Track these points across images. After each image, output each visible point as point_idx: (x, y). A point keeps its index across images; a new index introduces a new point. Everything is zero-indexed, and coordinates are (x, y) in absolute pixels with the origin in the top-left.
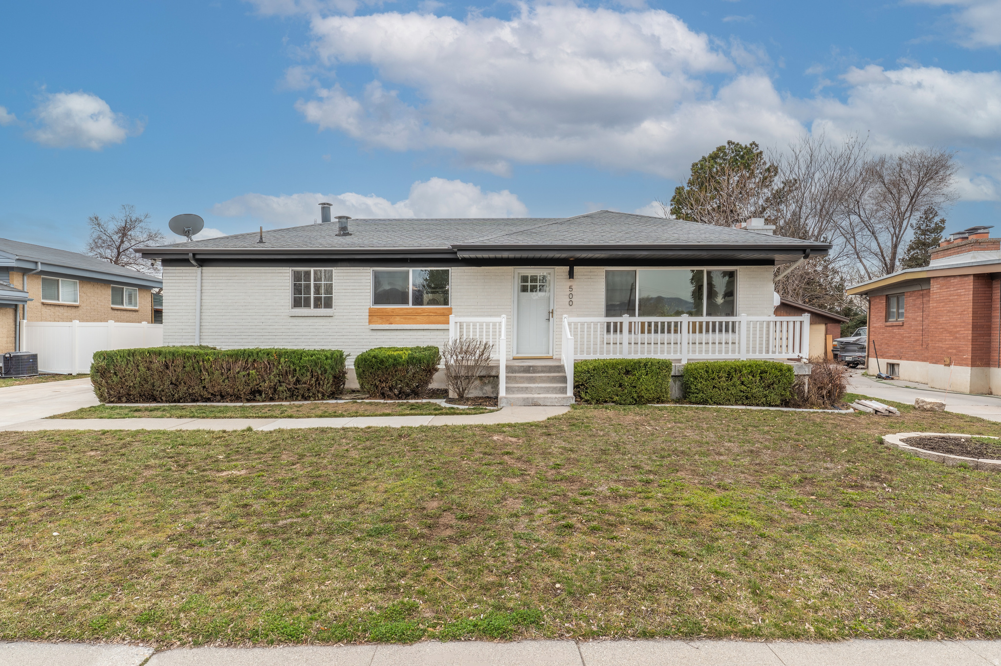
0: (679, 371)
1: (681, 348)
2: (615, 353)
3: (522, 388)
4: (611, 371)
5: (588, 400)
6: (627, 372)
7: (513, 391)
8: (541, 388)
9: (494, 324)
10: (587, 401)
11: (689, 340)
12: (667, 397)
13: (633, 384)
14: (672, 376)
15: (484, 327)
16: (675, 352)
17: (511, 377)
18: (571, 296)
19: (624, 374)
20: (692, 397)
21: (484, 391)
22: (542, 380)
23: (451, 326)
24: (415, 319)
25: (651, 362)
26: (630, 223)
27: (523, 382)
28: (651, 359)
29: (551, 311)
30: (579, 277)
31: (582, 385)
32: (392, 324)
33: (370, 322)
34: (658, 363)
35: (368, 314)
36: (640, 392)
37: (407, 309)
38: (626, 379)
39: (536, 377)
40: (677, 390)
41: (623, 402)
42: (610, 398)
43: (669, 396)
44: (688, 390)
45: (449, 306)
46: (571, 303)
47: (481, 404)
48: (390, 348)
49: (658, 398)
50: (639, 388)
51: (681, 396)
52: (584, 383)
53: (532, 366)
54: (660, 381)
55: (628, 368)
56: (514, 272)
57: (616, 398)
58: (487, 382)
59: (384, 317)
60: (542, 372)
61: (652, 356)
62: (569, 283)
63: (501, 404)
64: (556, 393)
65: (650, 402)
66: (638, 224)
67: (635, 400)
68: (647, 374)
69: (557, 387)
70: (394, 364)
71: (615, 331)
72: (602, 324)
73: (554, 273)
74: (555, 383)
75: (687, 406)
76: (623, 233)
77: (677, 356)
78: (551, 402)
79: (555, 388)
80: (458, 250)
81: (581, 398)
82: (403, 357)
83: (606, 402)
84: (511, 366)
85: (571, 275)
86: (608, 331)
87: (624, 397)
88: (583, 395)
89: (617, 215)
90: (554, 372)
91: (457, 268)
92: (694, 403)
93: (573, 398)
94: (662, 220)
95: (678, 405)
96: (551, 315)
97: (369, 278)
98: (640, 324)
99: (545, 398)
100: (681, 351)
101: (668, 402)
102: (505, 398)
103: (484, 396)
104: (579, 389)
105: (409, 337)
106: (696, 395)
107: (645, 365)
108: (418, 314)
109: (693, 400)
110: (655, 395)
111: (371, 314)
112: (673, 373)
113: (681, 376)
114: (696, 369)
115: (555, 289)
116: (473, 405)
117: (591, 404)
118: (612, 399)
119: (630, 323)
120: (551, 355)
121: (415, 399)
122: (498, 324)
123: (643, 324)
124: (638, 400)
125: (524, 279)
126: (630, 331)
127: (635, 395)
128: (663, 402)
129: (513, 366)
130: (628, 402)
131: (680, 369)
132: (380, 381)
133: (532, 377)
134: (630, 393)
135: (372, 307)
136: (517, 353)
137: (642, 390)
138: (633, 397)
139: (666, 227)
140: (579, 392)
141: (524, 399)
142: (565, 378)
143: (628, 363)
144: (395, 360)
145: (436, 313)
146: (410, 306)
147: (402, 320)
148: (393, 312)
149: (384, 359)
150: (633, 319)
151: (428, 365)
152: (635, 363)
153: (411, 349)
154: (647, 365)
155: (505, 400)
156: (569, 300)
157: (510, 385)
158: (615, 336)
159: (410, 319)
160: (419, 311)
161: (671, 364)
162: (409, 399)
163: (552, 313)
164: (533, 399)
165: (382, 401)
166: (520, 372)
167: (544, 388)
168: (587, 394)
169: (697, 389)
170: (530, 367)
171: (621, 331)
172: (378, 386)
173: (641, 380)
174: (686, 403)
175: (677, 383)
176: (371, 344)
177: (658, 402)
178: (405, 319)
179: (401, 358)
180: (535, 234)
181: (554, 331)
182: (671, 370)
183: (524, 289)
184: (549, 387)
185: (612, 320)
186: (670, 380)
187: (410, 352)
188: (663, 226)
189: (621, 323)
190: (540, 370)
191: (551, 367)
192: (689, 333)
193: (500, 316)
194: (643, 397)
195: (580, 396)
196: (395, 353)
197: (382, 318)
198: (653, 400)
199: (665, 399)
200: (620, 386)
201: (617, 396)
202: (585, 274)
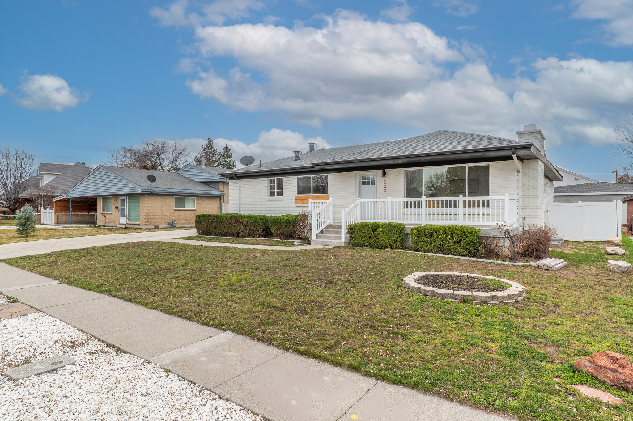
3: (327, 236)
4: (363, 229)
13: (377, 237)
18: (385, 186)
19: (372, 231)
29: (375, 195)
30: (389, 175)
32: (304, 203)
33: (296, 203)
35: (295, 199)
36: (381, 241)
37: (310, 196)
38: (372, 234)
42: (365, 244)
45: (328, 194)
46: (385, 191)
49: (391, 246)
55: (373, 228)
56: (357, 175)
62: (384, 179)
67: (379, 246)
68: (384, 232)
73: (377, 173)
81: (350, 243)
83: (363, 246)
85: (384, 174)
87: (372, 244)
91: (331, 174)
101: (398, 249)
115: (377, 183)
125: (363, 178)
127: (378, 243)
135: (297, 195)
143: (373, 225)
145: (322, 197)
146: (312, 194)
148: (305, 197)
156: (384, 189)
157: (322, 235)
160: (315, 197)
164: (325, 242)
177: (392, 249)
183: (364, 183)
194: (382, 244)
197: (301, 201)
200: (370, 237)
201: (368, 243)
202: (393, 173)
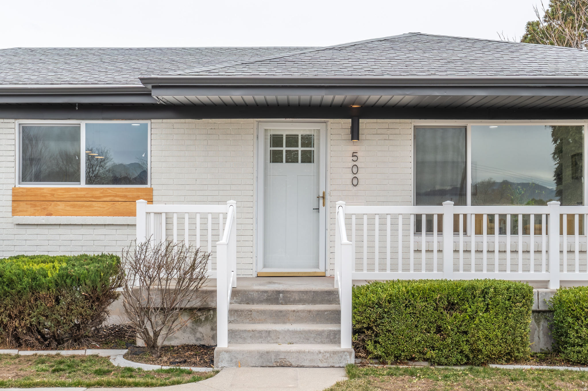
0: (545, 302)
1: (548, 259)
2: (430, 269)
3: (260, 332)
4: (420, 304)
5: (380, 357)
6: (451, 306)
7: (245, 339)
8: (295, 332)
9: (215, 217)
10: (377, 357)
11: (561, 245)
12: (524, 352)
13: (463, 328)
14: (534, 312)
15: (198, 221)
16: (538, 268)
17: (242, 311)
18: (355, 169)
19: (446, 309)
20: (571, 352)
21: (198, 335)
22: (299, 317)
23: (140, 219)
24: (90, 206)
25: (495, 288)
26: (456, 49)
27: (260, 322)
28: (494, 281)
29: (321, 195)
30: (368, 137)
31: (368, 328)
32: (51, 215)
33: (14, 212)
34: (508, 289)
35: (10, 198)
36: (475, 342)
37: (76, 189)
38: (450, 319)
39: (287, 312)
40: (541, 336)
41: (443, 360)
42: (420, 352)
43: (528, 349)
44: (563, 339)
45: (148, 186)
46: (355, 182)
47: (185, 362)
48: (32, 258)
49: (509, 354)
50: (473, 336)
51: (550, 348)
52: (372, 324)
53: (283, 292)
54: (512, 322)
55: (451, 299)
56: (258, 129)
57: (430, 353)
58: (203, 318)
59: (38, 203)
60: (301, 301)
61: (497, 275)
62: (352, 147)
63: (219, 363)
64: (322, 343)
65: (493, 361)
66: (469, 50)
67: (467, 356)
68: (487, 310)
69: (323, 331)
70: (31, 288)
71: (430, 229)
72: (406, 217)
73: (327, 130)
74: (321, 322)
75: (562, 368)
76: (442, 61)
77: (542, 276)
78: (311, 360)
79: (320, 333)
80: (154, 87)
81: (368, 353)
82: (50, 275)
83: (412, 359)
84: (245, 291)
85: (355, 134)
86: (418, 229)
87: (446, 352)
88: (370, 347)
89: (434, 38)
90: (322, 302)
91: (160, 121)
92: (574, 364)
93: (350, 353)
94: (509, 45)
95: (544, 367)
96: (321, 201)
97: (12, 136)
98: (473, 217)
99: (299, 352)
100: (548, 265)
101: (526, 361)
102: (227, 352)
103: (198, 343)
104: (362, 336)
105: (80, 237)
106: (578, 348)
107: (484, 293)
108: (96, 199)
109: (574, 357)
110: (503, 348)
111: (16, 198)
112: (534, 307)
113: (550, 311)
114: (577, 302)
115: (329, 157)
116: (171, 363)
117: (384, 363)
118: (425, 354)
119: (456, 217)
120: (321, 270)
121: (75, 349)
122: (221, 216)
123: (479, 217)
124: (471, 356)
125: (276, 140)
126: (456, 230)
127: (466, 348)
128: (517, 361)
129: (249, 291)
130: (454, 360)
131: (547, 299)
132: (10, 316)
133: (281, 312)
134: (457, 344)
135: (18, 186)
136: (265, 266)
137: (479, 339)
138: (462, 352)
139: (518, 54)
140: (363, 340)
141: (262, 355)
142: (338, 313)
143: (453, 289)
144: (34, 279)
145: (125, 196)
146: (83, 184)
147: (68, 208)
148: (53, 195)
149: (14, 278)
150: (461, 210)
151: (94, 289)
152: (465, 290)
153: (68, 260)
154: (486, 293)
155: (226, 356)
156: (352, 176)
157: (236, 327)
158: (430, 238)
159: (82, 206)
160: (97, 193)
161: (530, 291)
162: (64, 349)
163: (323, 198)
164: (278, 353)
165: (14, 352)
166: (260, 302)
167: (301, 332)
168: (378, 346)
169: (580, 337)
170: (278, 292)
171: (440, 230)
172: (6, 325)
173: (477, 321)
174: (561, 362)
175: (542, 323)
176: (17, 248)
177: (508, 361)
178: (74, 206)
179: (45, 276)
180: (292, 63)
181: (326, 230)
182: (531, 302)
183: (276, 158)
184: (310, 332)
185: (425, 210)
186: (530, 320)
187: (64, 265)
188: (512, 52)
189: (440, 217)
190: (297, 298)
191: (316, 293)
192: (561, 233)
193: (224, 202)
194: (480, 351)
195: (365, 348)
196: (36, 267)
197: (35, 206)
198: (499, 358)
199: (521, 355)
200: (439, 330)
201: (433, 348)
202: (379, 131)
